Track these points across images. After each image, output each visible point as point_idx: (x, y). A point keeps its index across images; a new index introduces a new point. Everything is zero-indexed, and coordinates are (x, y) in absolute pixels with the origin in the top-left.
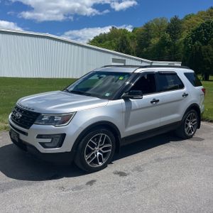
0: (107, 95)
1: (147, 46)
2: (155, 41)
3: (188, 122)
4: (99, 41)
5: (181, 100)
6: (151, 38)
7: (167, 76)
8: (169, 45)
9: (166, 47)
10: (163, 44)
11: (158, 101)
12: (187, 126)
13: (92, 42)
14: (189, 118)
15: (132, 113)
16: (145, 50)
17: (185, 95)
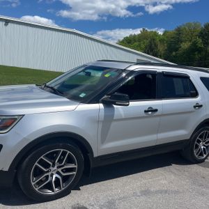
0: (82, 95)
1: (176, 50)
2: (185, 46)
3: (199, 142)
4: (128, 42)
5: (191, 112)
6: (181, 42)
7: (174, 79)
8: (200, 50)
9: (196, 53)
10: (194, 49)
11: (156, 110)
12: (197, 146)
13: (122, 43)
14: (201, 137)
15: (113, 124)
16: (174, 53)
17: (198, 106)
